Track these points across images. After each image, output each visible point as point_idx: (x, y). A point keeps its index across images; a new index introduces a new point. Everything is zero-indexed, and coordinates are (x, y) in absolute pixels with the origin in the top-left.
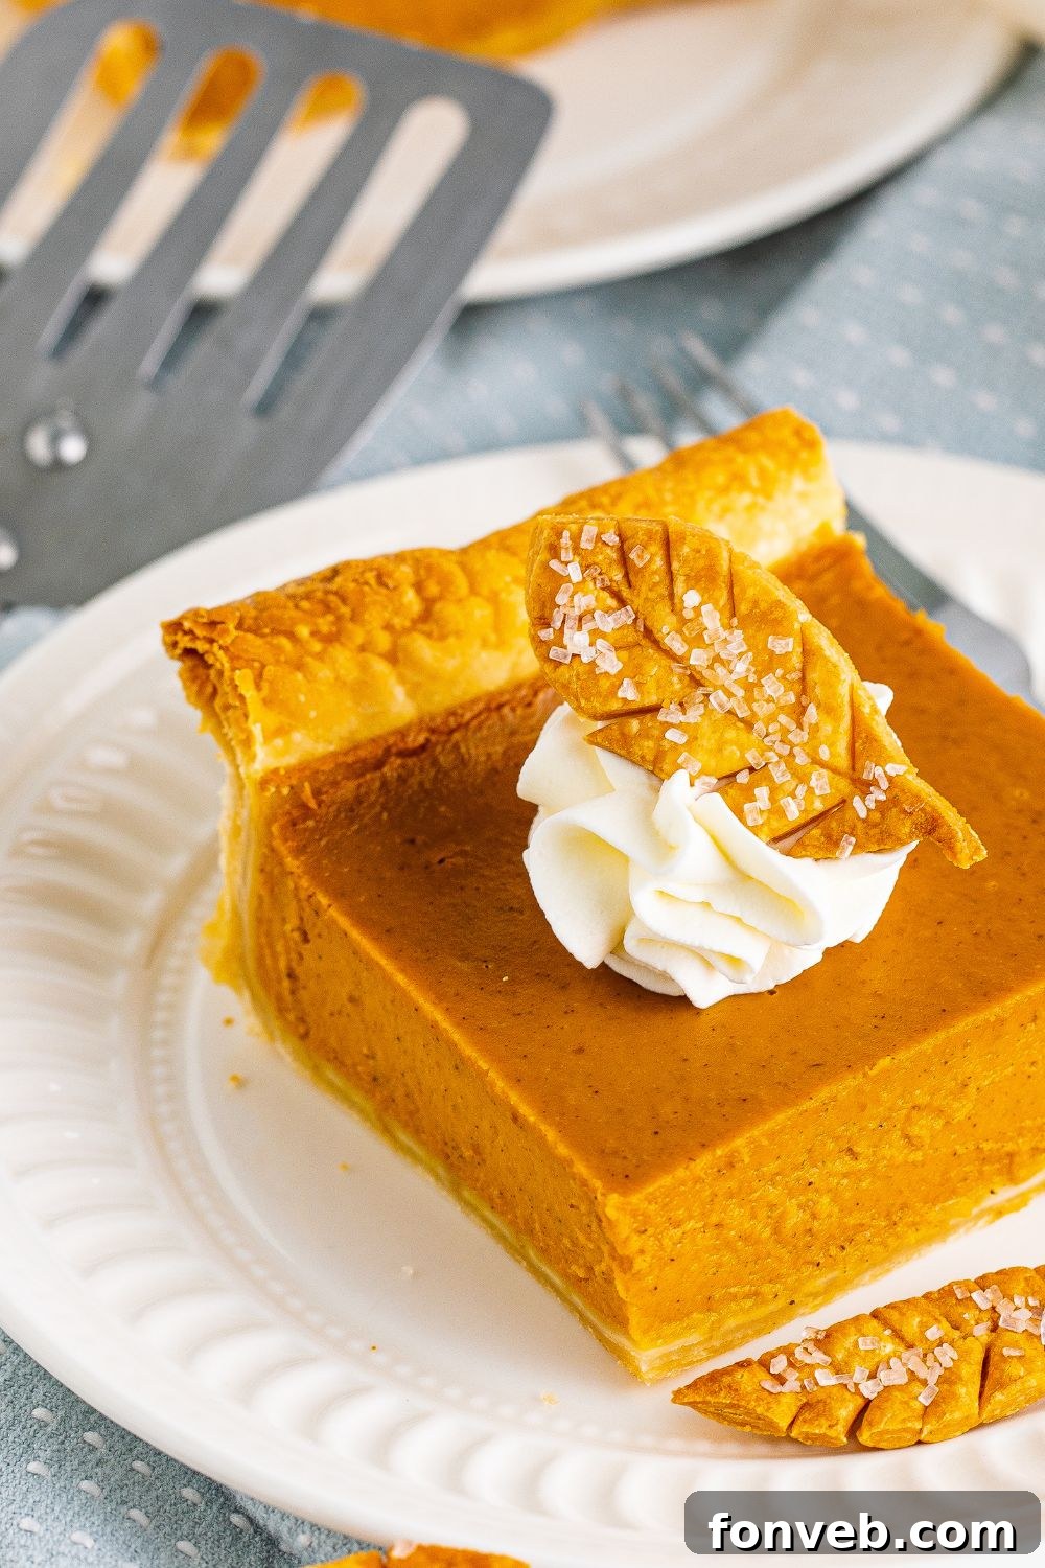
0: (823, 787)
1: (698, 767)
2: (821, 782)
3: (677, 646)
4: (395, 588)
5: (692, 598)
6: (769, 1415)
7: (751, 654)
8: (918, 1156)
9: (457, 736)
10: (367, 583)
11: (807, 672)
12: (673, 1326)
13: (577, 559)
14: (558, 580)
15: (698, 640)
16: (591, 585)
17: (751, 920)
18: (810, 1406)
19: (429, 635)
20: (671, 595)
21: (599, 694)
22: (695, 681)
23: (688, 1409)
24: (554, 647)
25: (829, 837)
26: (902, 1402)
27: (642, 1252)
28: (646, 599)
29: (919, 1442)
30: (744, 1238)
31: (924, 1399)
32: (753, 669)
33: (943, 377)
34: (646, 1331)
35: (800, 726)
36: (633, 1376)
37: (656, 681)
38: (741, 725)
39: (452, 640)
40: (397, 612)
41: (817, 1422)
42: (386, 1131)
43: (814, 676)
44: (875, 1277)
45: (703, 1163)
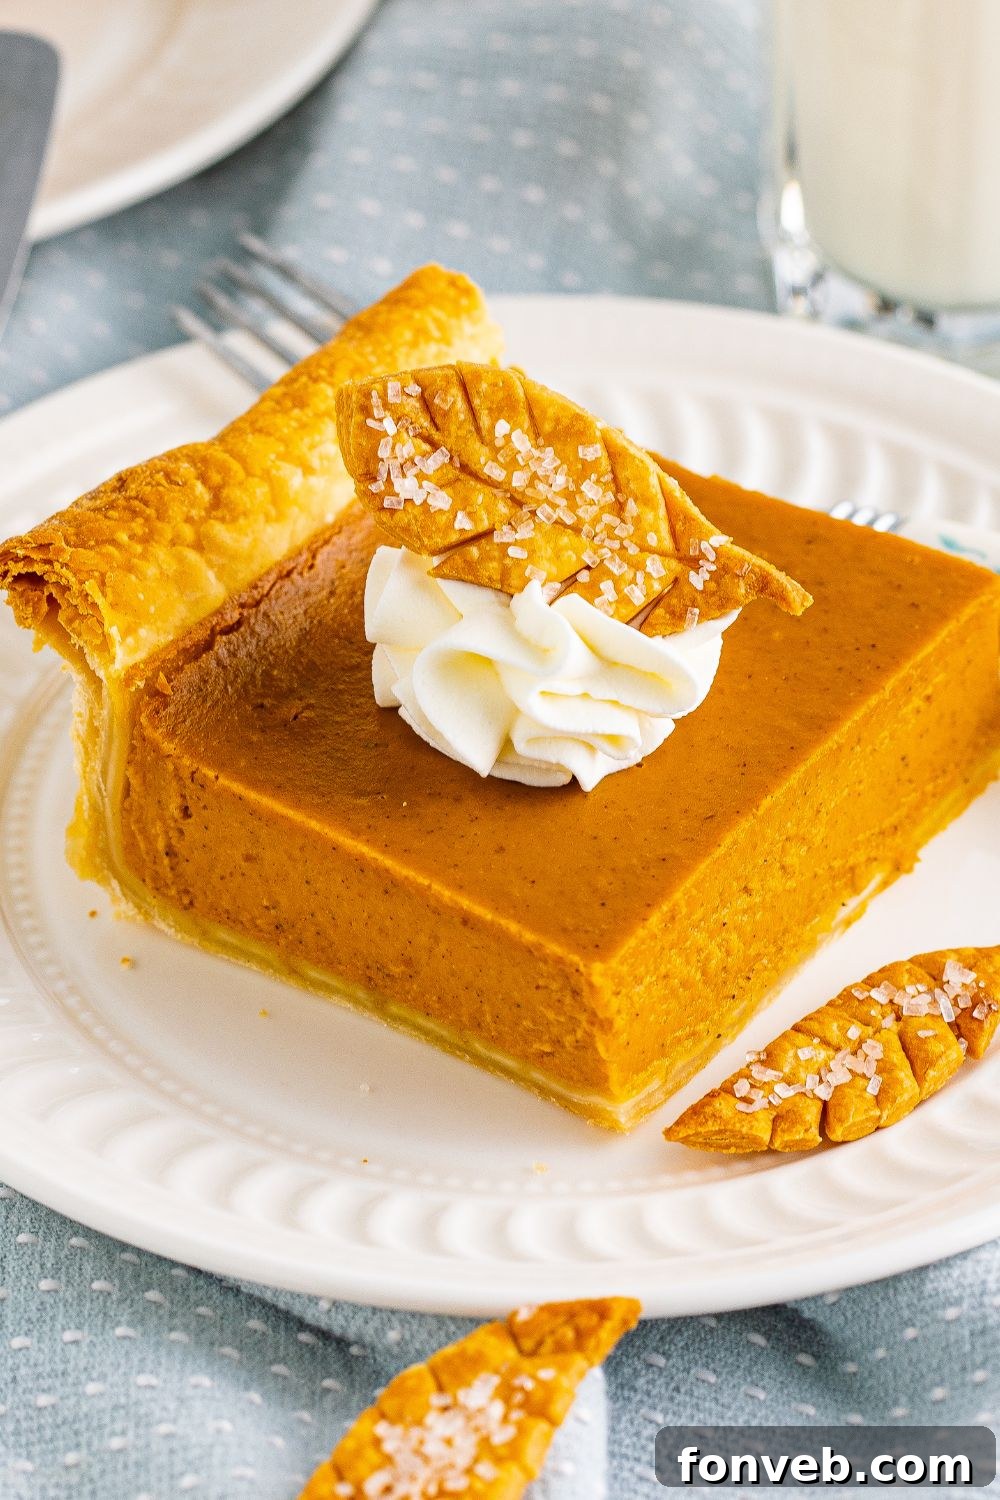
0: (658, 569)
1: (544, 575)
2: (656, 567)
3: (497, 473)
4: (185, 484)
5: (502, 427)
6: (754, 1132)
7: (565, 466)
8: (791, 884)
9: (263, 607)
10: (159, 484)
11: (618, 472)
12: (643, 1075)
13: (388, 414)
14: (376, 436)
15: (512, 465)
16: (405, 435)
17: (627, 699)
18: (781, 1118)
19: (222, 520)
20: (478, 430)
21: (438, 529)
22: (517, 502)
23: (679, 1144)
24: (387, 497)
25: (673, 613)
26: (857, 1097)
27: (619, 1012)
29: (878, 1129)
30: (685, 984)
31: (873, 1088)
32: (571, 479)
33: (458, 230)
34: (622, 1085)
35: (623, 521)
36: (613, 1129)
37: (487, 509)
39: (242, 521)
40: (192, 505)
41: (794, 1130)
42: (294, 972)
43: (623, 475)
44: (770, 1000)
45: (655, 920)
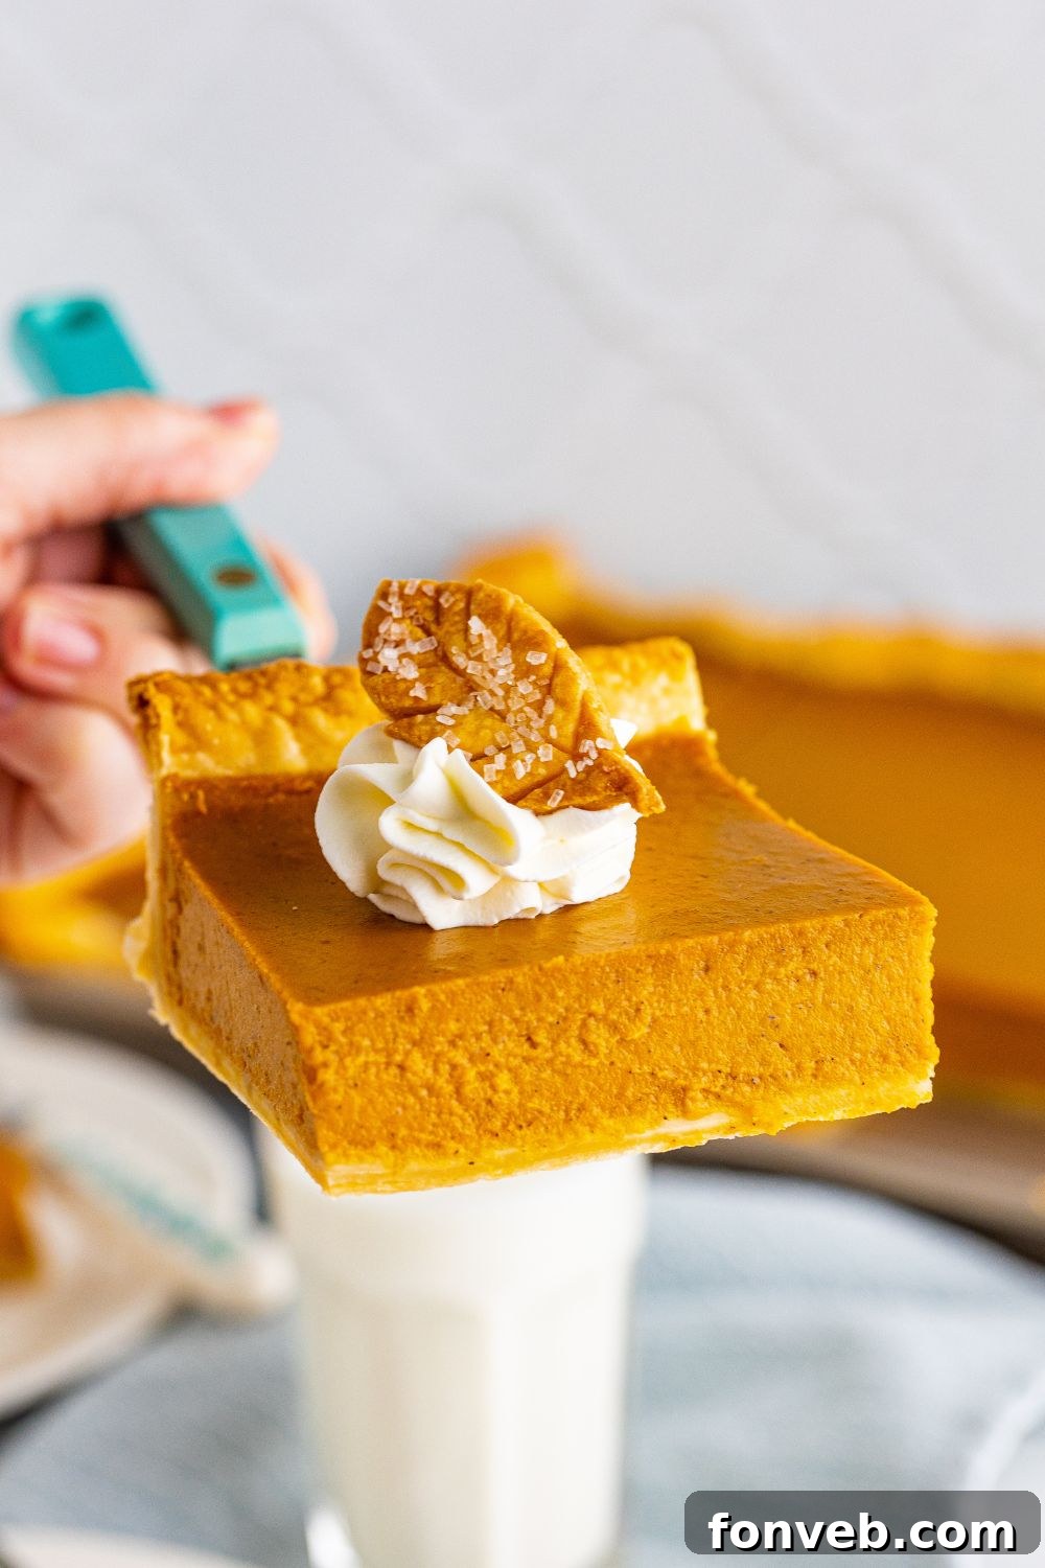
28: (447, 632)
38: (496, 716)
